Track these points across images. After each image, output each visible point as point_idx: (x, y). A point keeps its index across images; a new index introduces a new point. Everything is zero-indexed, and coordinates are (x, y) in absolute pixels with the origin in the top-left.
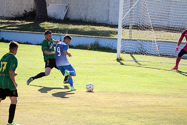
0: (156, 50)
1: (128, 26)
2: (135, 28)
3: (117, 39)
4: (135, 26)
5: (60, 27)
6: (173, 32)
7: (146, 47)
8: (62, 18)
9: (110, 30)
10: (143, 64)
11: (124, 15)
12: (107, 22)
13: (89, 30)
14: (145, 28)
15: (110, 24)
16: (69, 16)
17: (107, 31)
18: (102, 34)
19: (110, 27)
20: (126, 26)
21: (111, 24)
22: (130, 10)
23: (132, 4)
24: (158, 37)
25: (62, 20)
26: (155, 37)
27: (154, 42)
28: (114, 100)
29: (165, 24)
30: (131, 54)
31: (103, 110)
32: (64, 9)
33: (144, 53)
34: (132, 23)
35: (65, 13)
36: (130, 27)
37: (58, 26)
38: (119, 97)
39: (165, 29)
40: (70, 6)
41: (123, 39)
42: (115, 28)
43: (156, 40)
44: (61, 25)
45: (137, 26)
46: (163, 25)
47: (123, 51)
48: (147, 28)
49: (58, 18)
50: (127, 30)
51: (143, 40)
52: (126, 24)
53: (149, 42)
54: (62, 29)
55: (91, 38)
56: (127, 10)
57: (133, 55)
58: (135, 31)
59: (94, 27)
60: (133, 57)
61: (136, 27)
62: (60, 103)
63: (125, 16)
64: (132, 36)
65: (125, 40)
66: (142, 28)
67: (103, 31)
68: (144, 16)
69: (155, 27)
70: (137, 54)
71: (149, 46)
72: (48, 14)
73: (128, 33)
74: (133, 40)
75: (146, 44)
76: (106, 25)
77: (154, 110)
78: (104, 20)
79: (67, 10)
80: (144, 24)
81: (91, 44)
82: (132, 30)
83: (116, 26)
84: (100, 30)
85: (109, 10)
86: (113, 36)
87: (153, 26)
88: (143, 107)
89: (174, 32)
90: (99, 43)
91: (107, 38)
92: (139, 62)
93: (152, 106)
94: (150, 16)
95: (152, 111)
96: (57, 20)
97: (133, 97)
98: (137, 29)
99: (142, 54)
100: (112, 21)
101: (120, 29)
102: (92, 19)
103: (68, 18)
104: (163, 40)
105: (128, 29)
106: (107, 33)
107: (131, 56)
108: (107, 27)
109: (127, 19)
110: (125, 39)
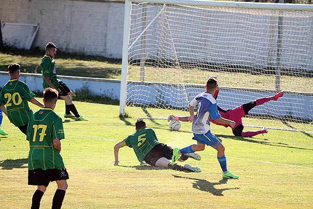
0: (184, 100)
1: (139, 61)
2: (150, 65)
3: (119, 82)
4: (150, 61)
5: (23, 63)
6: (212, 71)
7: (168, 95)
8: (28, 46)
9: (108, 67)
10: (163, 124)
11: (131, 42)
12: (103, 54)
13: (73, 67)
14: (167, 63)
15: (108, 57)
16: (38, 44)
17: (102, 69)
18: (95, 73)
19: (109, 63)
20: (135, 61)
21: (111, 57)
22: (141, 34)
23: (144, 24)
24: (188, 79)
25: (27, 50)
26: (183, 79)
27: (181, 87)
28: (115, 183)
29: (200, 57)
30: (144, 107)
31: (95, 200)
32: (31, 31)
33: (165, 105)
34: (145, 56)
35: (33, 38)
36: (142, 63)
37: (20, 61)
38: (124, 179)
39: (201, 66)
40: (41, 27)
41: (130, 82)
42: (116, 64)
43: (184, 84)
44: (25, 58)
45: (154, 61)
46: (196, 60)
47: (130, 103)
48: (170, 64)
49: (21, 46)
50: (137, 67)
51: (163, 84)
52: (135, 57)
53: (173, 87)
54: (28, 65)
55: (76, 81)
56: (136, 34)
57: (147, 109)
58: (149, 70)
59: (82, 61)
60: (146, 112)
61: (152, 62)
62: (23, 189)
63: (134, 43)
64: (145, 77)
65: (134, 83)
66: (162, 63)
67: (96, 69)
68: (165, 44)
69: (182, 63)
70: (153, 107)
71: (173, 95)
72: (3, 39)
73: (139, 72)
74: (146, 84)
75: (169, 91)
76: (102, 59)
77: (181, 201)
78: (98, 50)
79: (35, 33)
80: (165, 57)
81: (77, 91)
82: (145, 68)
83: (119, 61)
84: (92, 67)
85: (106, 34)
86: (114, 76)
87: (179, 61)
88: (163, 195)
89: (214, 71)
90: (90, 89)
91: (104, 81)
92: (157, 121)
93: (179, 194)
94: (175, 45)
95: (178, 202)
96: (19, 50)
97: (147, 178)
98: (152, 65)
99: (161, 107)
100: (111, 51)
101: (125, 66)
102: (77, 49)
103: (38, 47)
104: (196, 84)
105: (139, 65)
106: (103, 72)
107: (144, 110)
108: (103, 62)
109: (137, 48)
110: (134, 81)
